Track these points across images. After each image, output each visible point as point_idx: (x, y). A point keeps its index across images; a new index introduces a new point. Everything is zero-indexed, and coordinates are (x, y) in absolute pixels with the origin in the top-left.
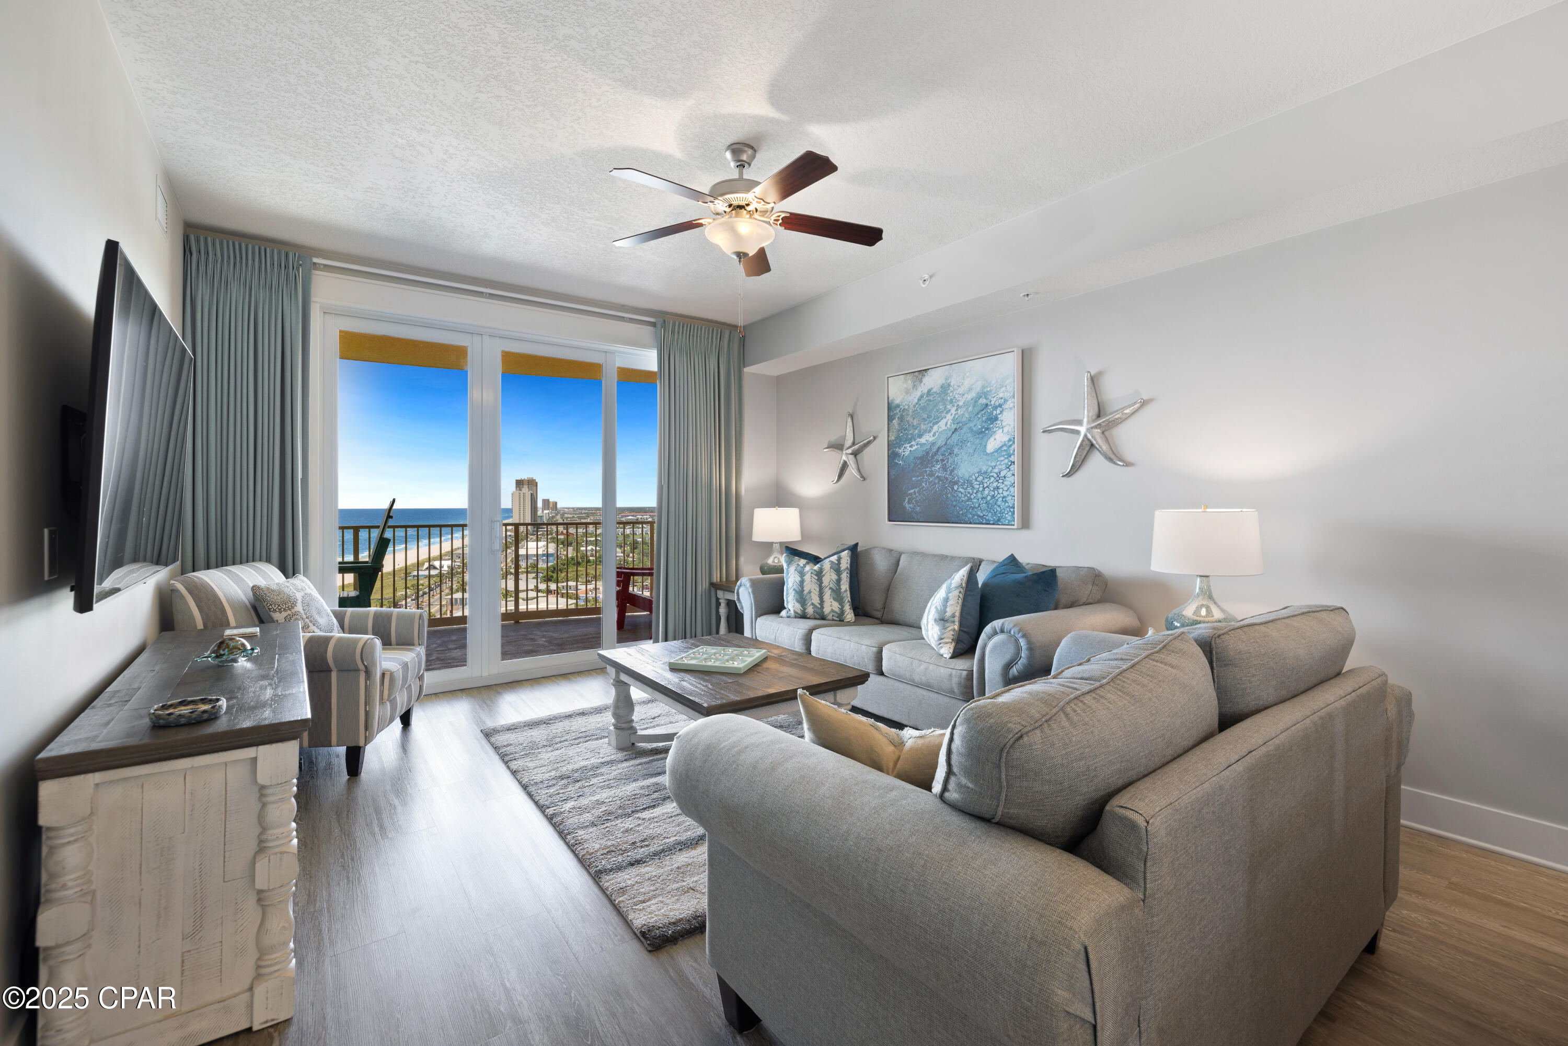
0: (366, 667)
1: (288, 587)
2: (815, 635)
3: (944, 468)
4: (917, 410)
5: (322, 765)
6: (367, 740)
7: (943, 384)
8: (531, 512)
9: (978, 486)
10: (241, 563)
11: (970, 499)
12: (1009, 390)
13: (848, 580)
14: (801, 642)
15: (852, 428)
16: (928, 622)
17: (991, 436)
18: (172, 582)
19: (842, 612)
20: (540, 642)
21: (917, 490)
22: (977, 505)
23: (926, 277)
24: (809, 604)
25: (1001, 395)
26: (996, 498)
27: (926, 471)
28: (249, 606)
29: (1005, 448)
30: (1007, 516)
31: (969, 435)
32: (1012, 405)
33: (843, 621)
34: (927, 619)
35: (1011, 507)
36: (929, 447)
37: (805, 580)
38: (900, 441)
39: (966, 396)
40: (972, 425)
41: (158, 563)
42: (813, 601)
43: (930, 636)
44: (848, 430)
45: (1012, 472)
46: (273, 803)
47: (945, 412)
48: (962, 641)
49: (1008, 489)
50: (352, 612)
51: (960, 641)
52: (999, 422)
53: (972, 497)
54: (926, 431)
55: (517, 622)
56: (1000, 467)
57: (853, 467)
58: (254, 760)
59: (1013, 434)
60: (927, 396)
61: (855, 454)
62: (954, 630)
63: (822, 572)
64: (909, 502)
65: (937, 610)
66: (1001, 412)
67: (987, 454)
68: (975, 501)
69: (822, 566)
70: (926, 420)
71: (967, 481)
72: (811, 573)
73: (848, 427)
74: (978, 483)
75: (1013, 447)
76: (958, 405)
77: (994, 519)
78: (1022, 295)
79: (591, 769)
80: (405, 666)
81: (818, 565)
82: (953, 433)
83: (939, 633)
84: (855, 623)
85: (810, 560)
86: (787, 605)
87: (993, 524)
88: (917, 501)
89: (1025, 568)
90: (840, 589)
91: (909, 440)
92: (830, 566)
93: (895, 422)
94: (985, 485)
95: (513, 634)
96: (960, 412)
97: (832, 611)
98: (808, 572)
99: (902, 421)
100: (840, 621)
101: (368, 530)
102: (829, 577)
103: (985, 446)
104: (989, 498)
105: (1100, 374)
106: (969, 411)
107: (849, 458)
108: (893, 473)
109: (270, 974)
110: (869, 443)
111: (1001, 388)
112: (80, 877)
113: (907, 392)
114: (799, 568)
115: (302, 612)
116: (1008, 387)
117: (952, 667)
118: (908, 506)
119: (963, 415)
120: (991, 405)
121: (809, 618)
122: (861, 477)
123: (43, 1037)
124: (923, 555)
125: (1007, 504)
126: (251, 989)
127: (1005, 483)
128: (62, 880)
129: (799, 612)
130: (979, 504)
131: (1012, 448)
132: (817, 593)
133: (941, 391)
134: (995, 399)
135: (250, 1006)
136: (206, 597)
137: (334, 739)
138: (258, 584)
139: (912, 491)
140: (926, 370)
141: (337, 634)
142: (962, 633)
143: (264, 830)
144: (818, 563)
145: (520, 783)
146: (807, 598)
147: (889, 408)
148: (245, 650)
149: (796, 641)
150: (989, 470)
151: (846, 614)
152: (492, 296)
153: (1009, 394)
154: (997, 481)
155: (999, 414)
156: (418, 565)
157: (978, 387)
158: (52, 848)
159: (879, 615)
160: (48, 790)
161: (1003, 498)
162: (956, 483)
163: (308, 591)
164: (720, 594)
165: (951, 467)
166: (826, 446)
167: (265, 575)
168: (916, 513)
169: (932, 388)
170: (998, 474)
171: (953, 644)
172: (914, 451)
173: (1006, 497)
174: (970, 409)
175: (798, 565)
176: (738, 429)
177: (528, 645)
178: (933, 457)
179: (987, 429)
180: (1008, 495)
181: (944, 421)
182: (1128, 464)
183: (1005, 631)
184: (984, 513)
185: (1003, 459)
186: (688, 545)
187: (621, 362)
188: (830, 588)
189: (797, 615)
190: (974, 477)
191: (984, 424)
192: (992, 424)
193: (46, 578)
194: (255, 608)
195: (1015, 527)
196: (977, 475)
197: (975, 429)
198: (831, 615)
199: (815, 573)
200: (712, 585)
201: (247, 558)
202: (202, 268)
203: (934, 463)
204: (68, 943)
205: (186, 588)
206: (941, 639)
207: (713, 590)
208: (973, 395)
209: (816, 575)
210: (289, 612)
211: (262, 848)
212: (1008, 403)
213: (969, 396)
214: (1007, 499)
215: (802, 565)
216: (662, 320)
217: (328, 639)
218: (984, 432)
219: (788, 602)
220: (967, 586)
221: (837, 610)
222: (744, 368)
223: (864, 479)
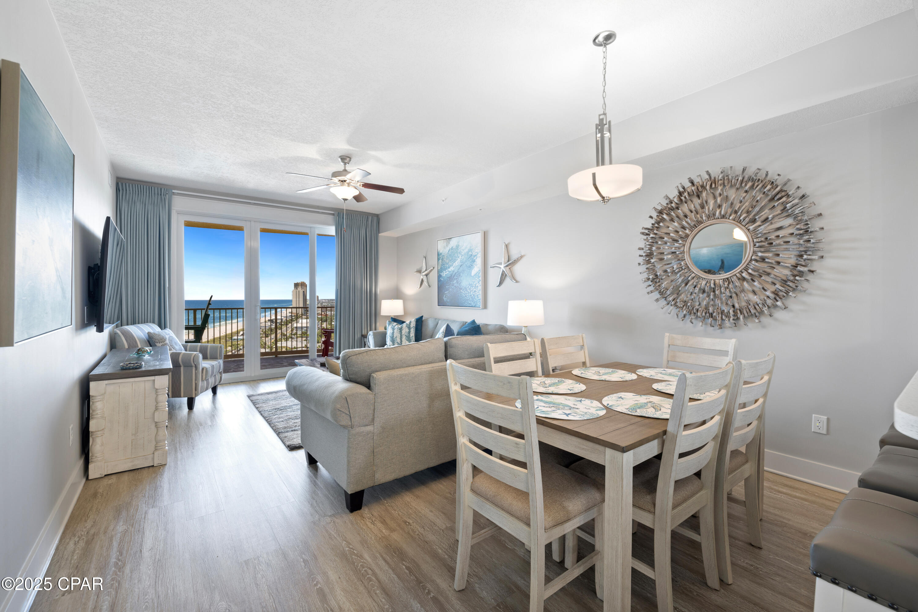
0: (195, 365)
1: (162, 333)
3: (457, 282)
4: (448, 256)
5: (177, 407)
6: (196, 395)
7: (457, 245)
8: (303, 302)
9: (469, 291)
10: (142, 323)
11: (466, 296)
12: (479, 250)
13: (414, 332)
17: (473, 268)
18: (115, 330)
21: (448, 292)
23: (444, 199)
25: (477, 251)
26: (475, 296)
27: (451, 283)
28: (146, 340)
29: (478, 274)
30: (478, 303)
31: (466, 268)
32: (480, 255)
35: (480, 300)
36: (452, 273)
37: (395, 332)
38: (442, 270)
40: (467, 263)
41: (110, 323)
42: (398, 341)
44: (424, 264)
46: (160, 395)
47: (457, 257)
49: (479, 292)
50: (191, 345)
52: (475, 263)
54: (451, 266)
55: (276, 356)
56: (475, 282)
57: (426, 281)
58: (154, 380)
59: (481, 267)
60: (451, 250)
61: (427, 275)
63: (402, 328)
64: (445, 297)
66: (476, 258)
67: (472, 276)
69: (403, 325)
70: (451, 261)
71: (465, 288)
72: (398, 329)
74: (469, 289)
75: (481, 273)
76: (462, 254)
77: (474, 305)
78: (479, 209)
79: (289, 406)
80: (213, 366)
81: (401, 325)
82: (460, 267)
85: (399, 323)
87: (474, 307)
88: (448, 297)
90: (410, 336)
91: (445, 269)
92: (406, 325)
93: (440, 261)
94: (471, 290)
95: (273, 361)
96: (463, 257)
98: (396, 328)
99: (442, 261)
101: (201, 310)
102: (405, 330)
103: (471, 273)
104: (472, 295)
105: (509, 243)
107: (424, 277)
108: (439, 284)
109: (160, 449)
110: (431, 270)
111: (477, 247)
112: (102, 412)
113: (444, 248)
114: (393, 327)
115: (169, 343)
116: (479, 248)
118: (445, 299)
119: (464, 259)
120: (473, 255)
122: (428, 286)
123: (91, 458)
125: (478, 298)
126: (153, 453)
127: (478, 289)
128: (97, 412)
130: (469, 298)
132: (399, 338)
133: (456, 248)
134: (474, 252)
135: (153, 459)
136: (129, 337)
137: (182, 394)
138: (150, 331)
139: (446, 292)
140: (451, 238)
141: (184, 352)
143: (157, 403)
145: (258, 411)
146: (395, 340)
147: (438, 255)
148: (148, 352)
150: (472, 284)
152: (255, 204)
154: (475, 288)
155: (475, 260)
156: (238, 332)
157: (468, 247)
158: (93, 402)
160: (92, 384)
162: (461, 289)
163: (171, 335)
165: (459, 281)
166: (416, 271)
167: (152, 328)
168: (447, 302)
169: (453, 247)
170: (475, 285)
172: (447, 274)
173: (478, 295)
174: (466, 256)
175: (393, 325)
178: (453, 277)
179: (472, 265)
181: (457, 261)
182: (517, 282)
184: (471, 302)
185: (477, 278)
187: (318, 232)
188: (405, 335)
190: (467, 287)
191: (471, 263)
192: (473, 263)
193: (86, 323)
194: (149, 341)
195: (481, 308)
196: (468, 285)
197: (468, 265)
199: (400, 328)
200: (362, 335)
201: (145, 322)
202: (124, 197)
203: (454, 280)
204: (98, 431)
205: (121, 333)
207: (363, 338)
209: (400, 330)
210: (163, 343)
211: (157, 409)
213: (466, 251)
215: (395, 325)
216: (337, 213)
217: (179, 354)
218: (471, 267)
219: (387, 342)
220: (446, 332)
222: (379, 233)
223: (430, 287)
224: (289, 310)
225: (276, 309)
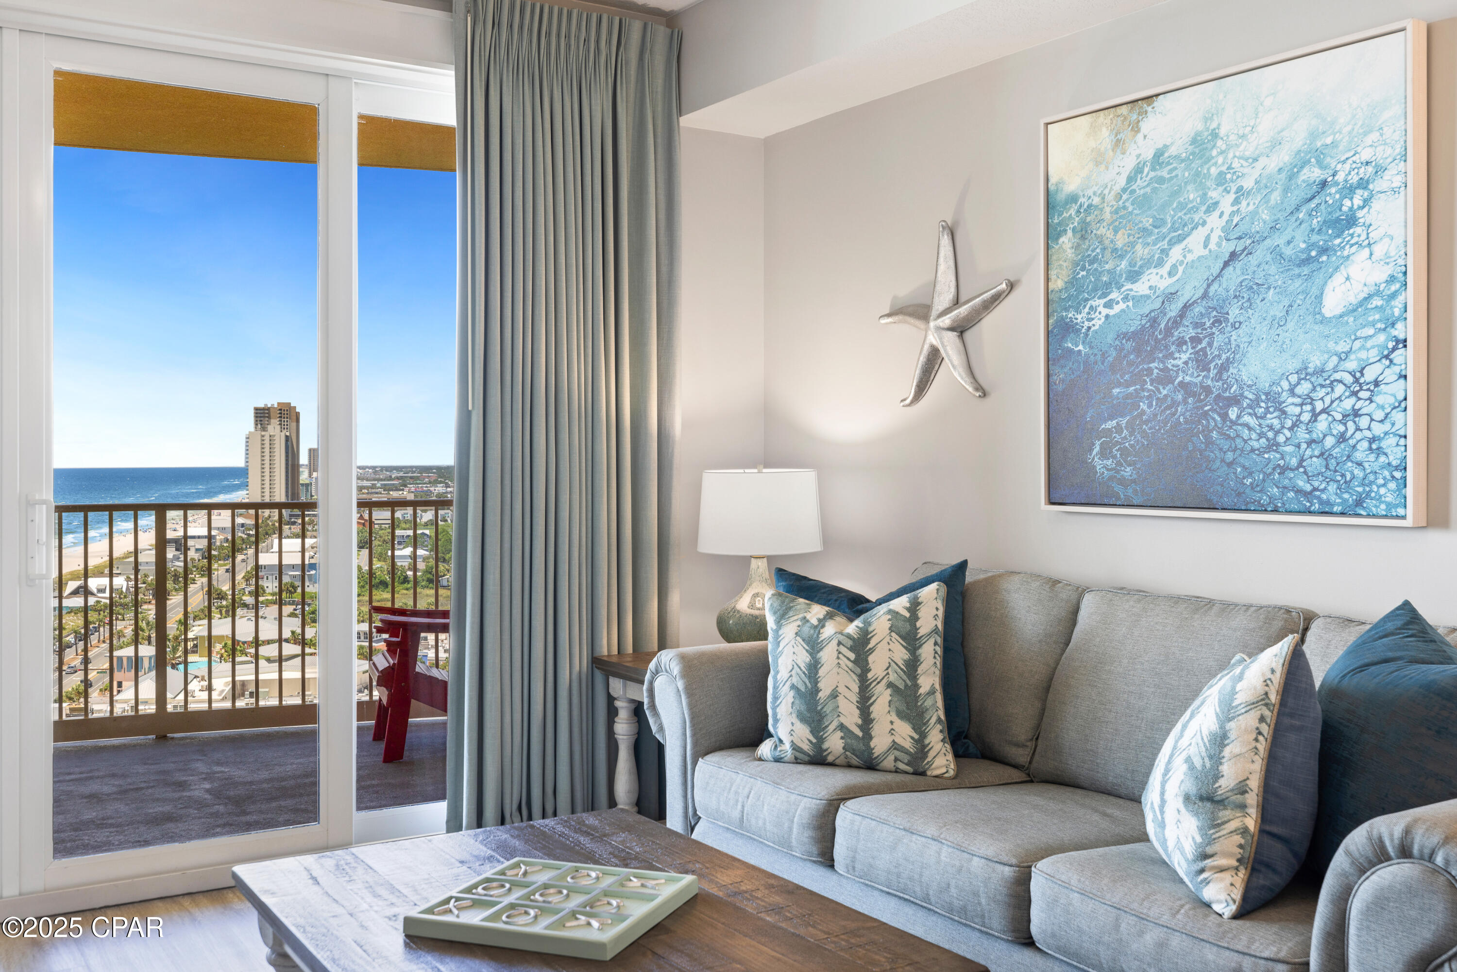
2: (844, 817)
3: (1201, 362)
4: (1125, 208)
7: (1198, 134)
8: (287, 477)
9: (1297, 410)
13: (939, 661)
14: (808, 833)
15: (951, 263)
16: (1163, 802)
17: (1337, 269)
19: (922, 749)
20: (196, 793)
21: (1124, 422)
22: (1294, 462)
24: (832, 727)
25: (1366, 155)
26: (1352, 442)
27: (1150, 371)
29: (1377, 302)
30: (1382, 491)
31: (1273, 269)
32: (1397, 181)
33: (923, 774)
34: (1162, 793)
35: (1397, 468)
36: (1157, 304)
37: (823, 661)
38: (1080, 291)
39: (1262, 161)
40: (1280, 240)
42: (842, 719)
43: (1171, 844)
45: (1397, 369)
47: (1204, 208)
48: (1268, 866)
49: (1387, 415)
51: (1261, 863)
52: (1358, 230)
53: (1281, 439)
54: (1148, 263)
55: (162, 738)
56: (1363, 355)
57: (956, 362)
59: (1401, 262)
60: (1153, 169)
61: (961, 329)
62: (1244, 831)
63: (868, 641)
64: (1103, 455)
65: (1192, 768)
66: (1366, 202)
67: (1324, 321)
68: (1289, 449)
69: (867, 623)
70: (1151, 234)
71: (1267, 394)
72: (840, 643)
73: (941, 260)
74: (1298, 401)
75: (1401, 298)
76: (1240, 189)
77: (1345, 501)
81: (858, 622)
82: (1226, 264)
83: (1199, 839)
84: (956, 783)
85: (838, 608)
86: (775, 726)
87: (1343, 514)
88: (1124, 451)
89: (1447, 644)
90: (917, 687)
91: (1103, 289)
92: (888, 625)
93: (1067, 241)
94: (1319, 406)
97: (895, 746)
98: (830, 639)
99: (1083, 238)
100: (915, 773)
102: (887, 655)
103: (1319, 298)
106: (1272, 202)
107: (945, 340)
108: (1059, 375)
110: (997, 298)
111: (1365, 134)
114: (806, 629)
116: (1387, 131)
117: (1239, 947)
119: (1254, 214)
120: (1337, 184)
121: (832, 765)
122: (977, 389)
124: (1143, 595)
125: (1382, 459)
127: (1379, 399)
129: (806, 747)
130: (1302, 460)
131: (1398, 303)
132: (855, 698)
133: (1193, 153)
134: (1347, 166)
140: (1149, 99)
142: (1267, 840)
144: (859, 613)
146: (828, 709)
147: (1049, 206)
149: (795, 831)
150: (1330, 365)
151: (931, 755)
153: (1389, 151)
154: (1355, 394)
155: (1361, 208)
157: (1297, 138)
159: (1021, 756)
161: (1372, 440)
162: (1235, 401)
164: (617, 686)
165: (1219, 356)
166: (887, 312)
169: (1166, 147)
170: (1357, 376)
171: (1242, 874)
172: (1118, 316)
173: (1380, 439)
174: (1275, 197)
175: (805, 620)
176: (664, 269)
177: (164, 800)
178: (1168, 332)
179: (1324, 251)
180: (1386, 433)
183: (1416, 851)
184: (1316, 484)
185: (1371, 331)
186: (535, 562)
188: (890, 685)
189: (798, 755)
190: (1285, 385)
191: (1315, 238)
192: (1338, 236)
195: (1408, 522)
196: (1294, 379)
198: (891, 758)
199: (849, 643)
200: (597, 662)
203: (1173, 348)
206: (1205, 856)
207: (599, 676)
208: (1284, 157)
209: (851, 649)
212: (1387, 175)
213: (1272, 164)
214: (1384, 444)
215: (815, 622)
218: (1316, 259)
219: (776, 721)
221: (908, 744)
222: (680, 114)
223: (985, 394)
224: (223, 518)
225: (160, 510)
